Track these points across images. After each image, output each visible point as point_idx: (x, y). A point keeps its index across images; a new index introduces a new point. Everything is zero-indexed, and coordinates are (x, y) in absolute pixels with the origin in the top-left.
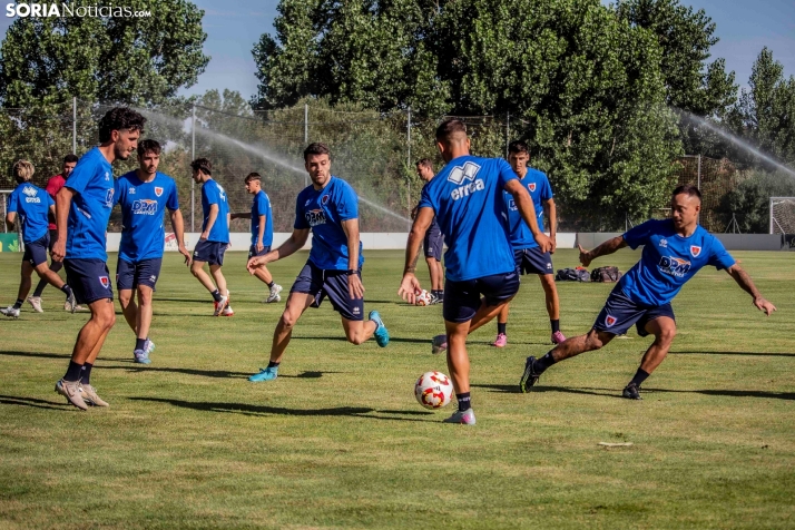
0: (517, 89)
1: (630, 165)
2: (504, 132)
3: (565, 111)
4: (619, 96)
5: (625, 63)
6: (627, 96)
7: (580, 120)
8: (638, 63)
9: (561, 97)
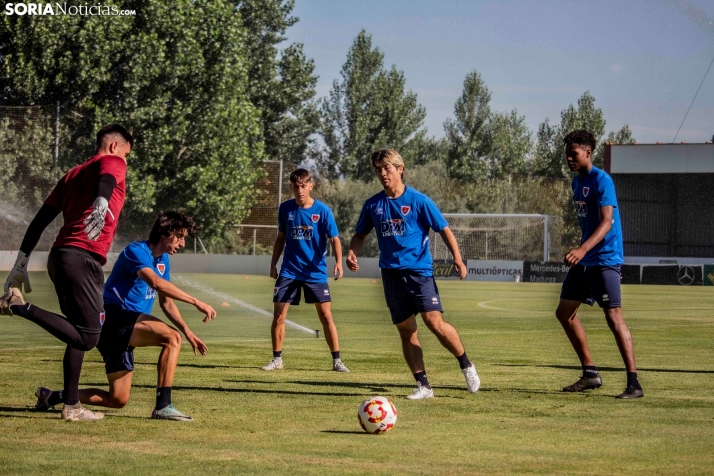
0: (73, 74)
1: (207, 170)
2: (53, 126)
3: (130, 102)
4: (194, 86)
5: (203, 44)
6: (202, 85)
7: (147, 114)
8: (217, 45)
9: (126, 85)
